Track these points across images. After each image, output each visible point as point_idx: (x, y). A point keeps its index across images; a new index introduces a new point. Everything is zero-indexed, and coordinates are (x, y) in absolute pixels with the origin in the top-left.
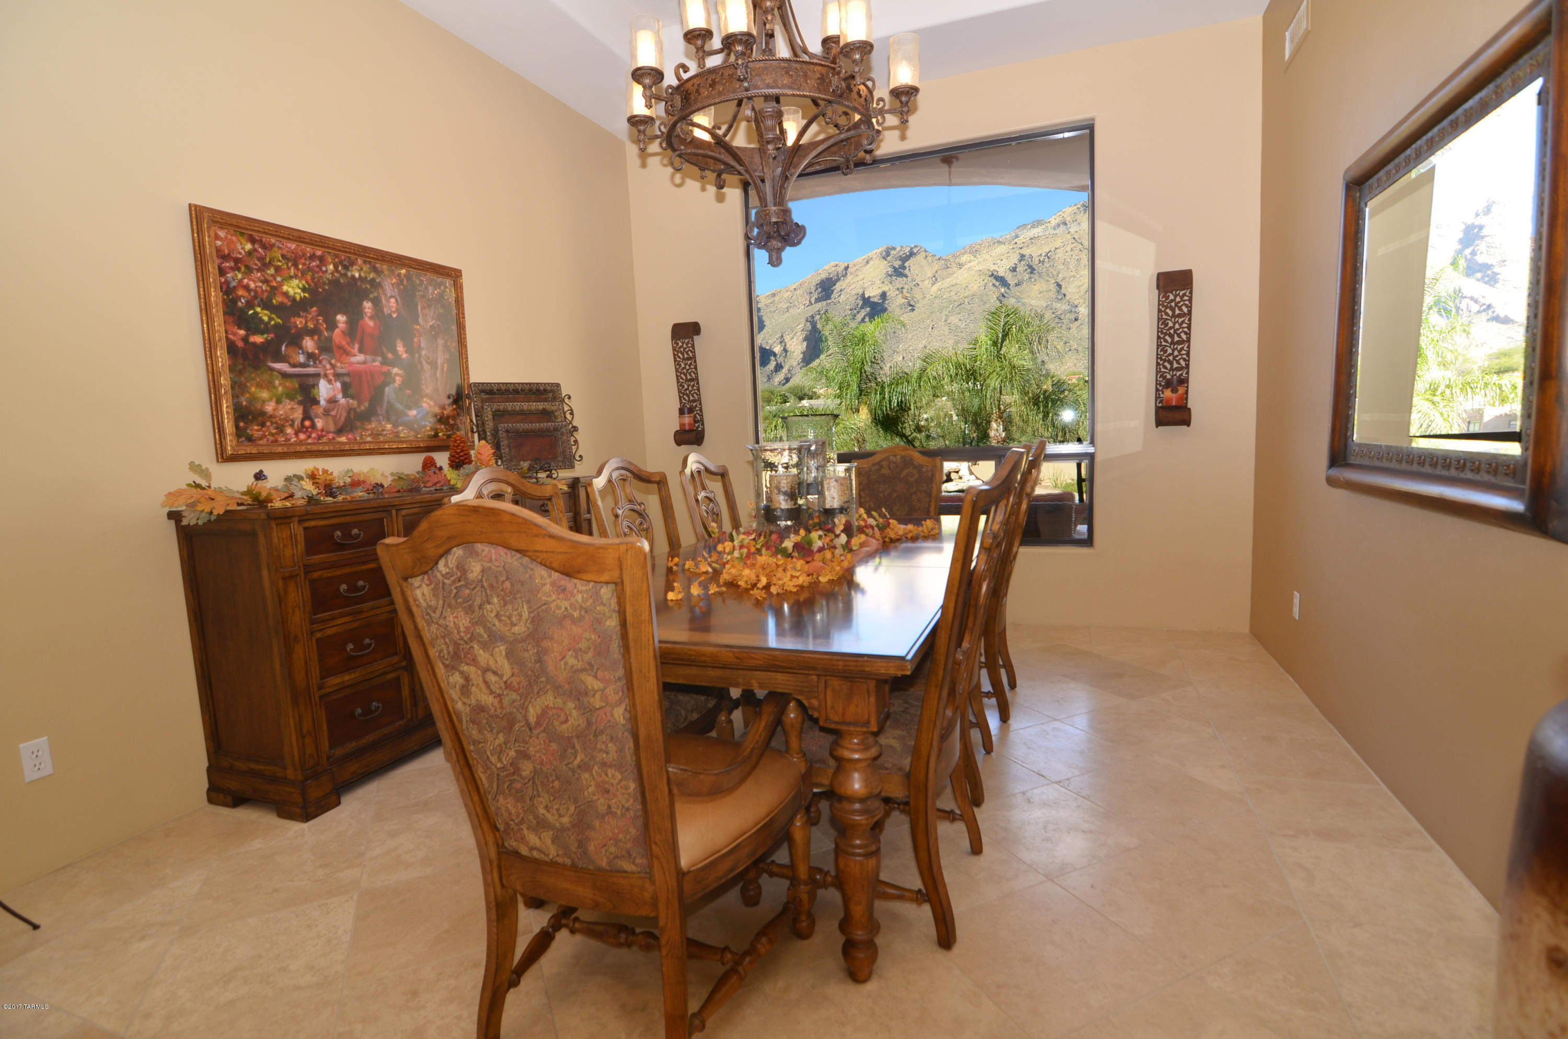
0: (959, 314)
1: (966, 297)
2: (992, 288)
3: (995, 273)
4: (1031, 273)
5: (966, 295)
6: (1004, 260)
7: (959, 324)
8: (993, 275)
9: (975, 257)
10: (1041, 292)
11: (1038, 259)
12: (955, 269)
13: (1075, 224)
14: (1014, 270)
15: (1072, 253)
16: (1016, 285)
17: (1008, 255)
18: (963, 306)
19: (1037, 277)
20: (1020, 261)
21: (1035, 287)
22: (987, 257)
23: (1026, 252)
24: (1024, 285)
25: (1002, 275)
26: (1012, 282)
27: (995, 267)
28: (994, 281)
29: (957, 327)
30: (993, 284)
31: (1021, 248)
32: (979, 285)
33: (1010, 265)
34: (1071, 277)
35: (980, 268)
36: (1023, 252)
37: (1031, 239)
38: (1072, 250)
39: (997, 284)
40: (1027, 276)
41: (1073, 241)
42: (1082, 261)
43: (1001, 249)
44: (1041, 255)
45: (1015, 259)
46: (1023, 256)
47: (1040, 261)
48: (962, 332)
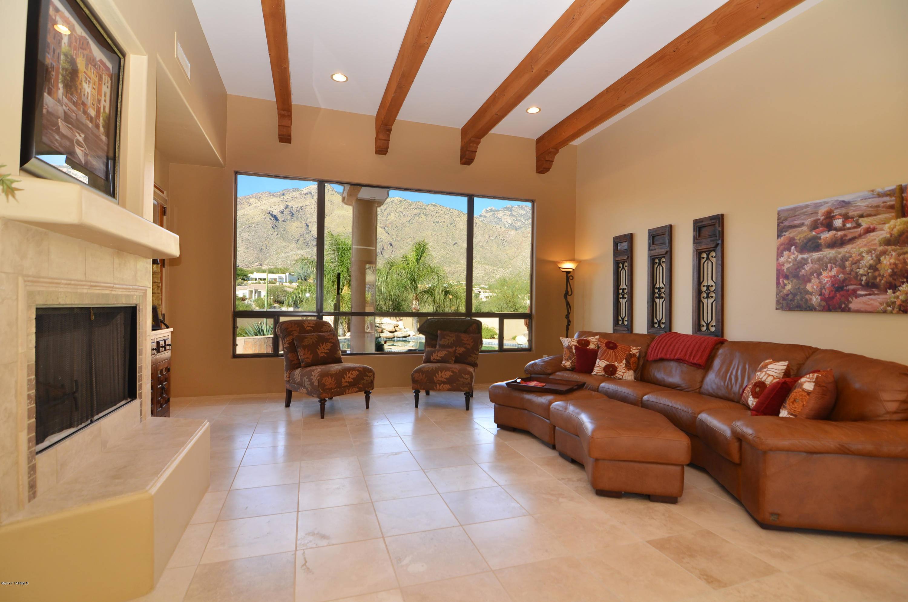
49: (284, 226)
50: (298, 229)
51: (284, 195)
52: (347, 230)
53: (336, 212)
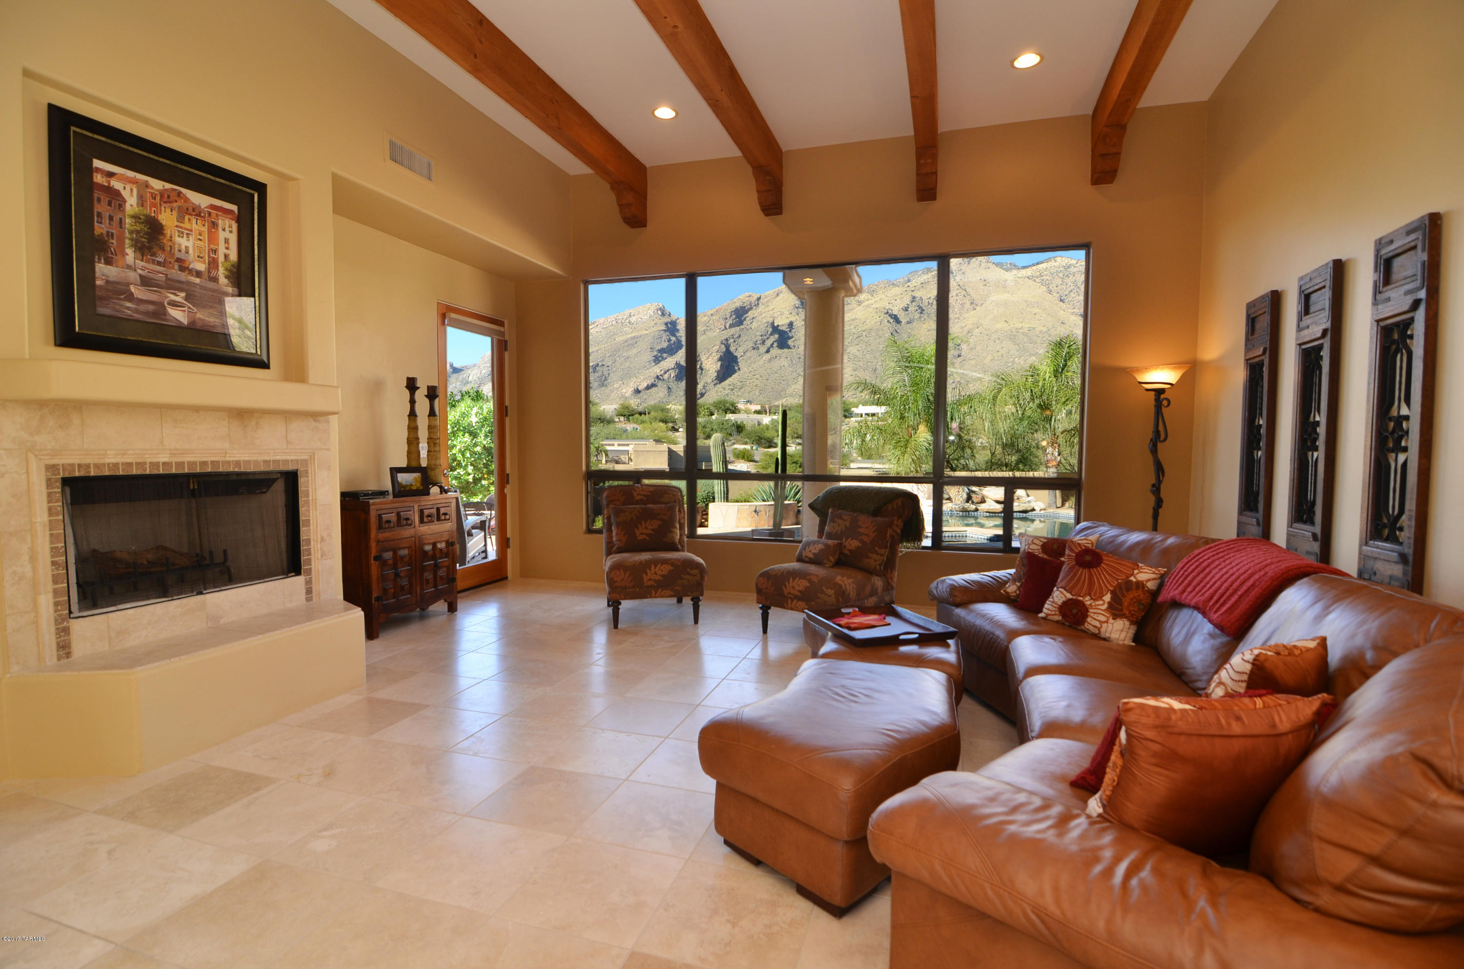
0: (858, 345)
1: (864, 331)
2: (887, 324)
3: (890, 312)
4: (921, 313)
5: (864, 329)
6: (898, 300)
7: (858, 353)
8: (887, 313)
9: (872, 296)
10: (929, 331)
11: (927, 301)
12: (855, 306)
13: (960, 272)
14: (906, 309)
15: (957, 298)
16: (908, 323)
17: (902, 296)
18: (861, 338)
19: (926, 317)
20: (912, 302)
21: (924, 326)
22: (883, 296)
23: (917, 294)
24: (915, 323)
25: (896, 313)
26: (904, 321)
27: (890, 306)
28: (889, 318)
29: (855, 356)
30: (888, 321)
31: (913, 291)
32: (876, 321)
33: (904, 305)
34: (955, 319)
35: (877, 306)
36: (914, 294)
37: (922, 283)
38: (957, 295)
39: (892, 321)
40: (917, 316)
41: (958, 287)
42: (965, 306)
43: (896, 291)
44: (930, 298)
45: (907, 300)
46: (914, 298)
47: (929, 302)
48: (859, 361)
49: (909, 331)
50: (930, 332)
51: (909, 281)
52: (1012, 326)
53: (992, 298)
